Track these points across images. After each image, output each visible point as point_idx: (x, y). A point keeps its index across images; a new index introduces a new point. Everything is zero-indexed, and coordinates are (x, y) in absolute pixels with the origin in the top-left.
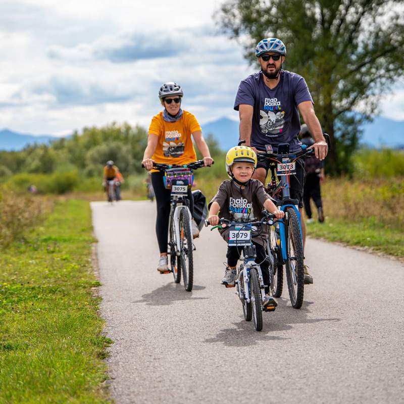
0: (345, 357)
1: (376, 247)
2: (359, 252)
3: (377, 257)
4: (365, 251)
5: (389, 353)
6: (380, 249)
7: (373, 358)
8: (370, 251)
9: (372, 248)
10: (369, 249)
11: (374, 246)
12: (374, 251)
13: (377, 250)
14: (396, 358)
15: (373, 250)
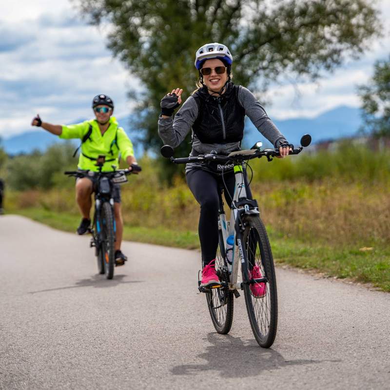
0: (273, 384)
3: (283, 271)
5: (324, 378)
6: (284, 261)
13: (281, 262)
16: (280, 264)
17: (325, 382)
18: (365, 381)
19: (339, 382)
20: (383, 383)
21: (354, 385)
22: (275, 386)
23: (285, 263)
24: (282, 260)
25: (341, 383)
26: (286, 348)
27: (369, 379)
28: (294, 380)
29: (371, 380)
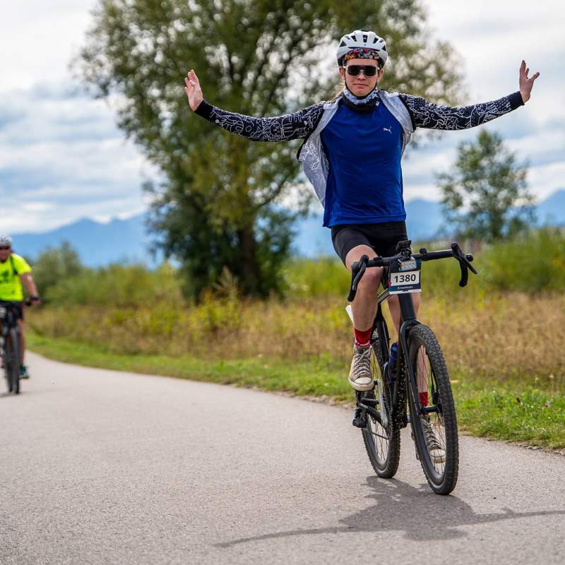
0: (334, 557)
1: (339, 396)
2: (314, 404)
3: (344, 411)
4: (323, 402)
5: (398, 549)
6: (345, 399)
7: (377, 557)
8: (331, 401)
9: (333, 398)
10: (329, 399)
11: (335, 394)
12: (337, 402)
13: (341, 400)
14: (410, 557)
15: (335, 400)
16: (341, 402)
17: (401, 553)
18: (451, 551)
19: (418, 553)
20: (474, 553)
21: (437, 557)
22: (336, 559)
23: (347, 401)
24: (343, 397)
25: (420, 555)
26: (350, 511)
27: (456, 549)
28: (361, 551)
29: (458, 550)
